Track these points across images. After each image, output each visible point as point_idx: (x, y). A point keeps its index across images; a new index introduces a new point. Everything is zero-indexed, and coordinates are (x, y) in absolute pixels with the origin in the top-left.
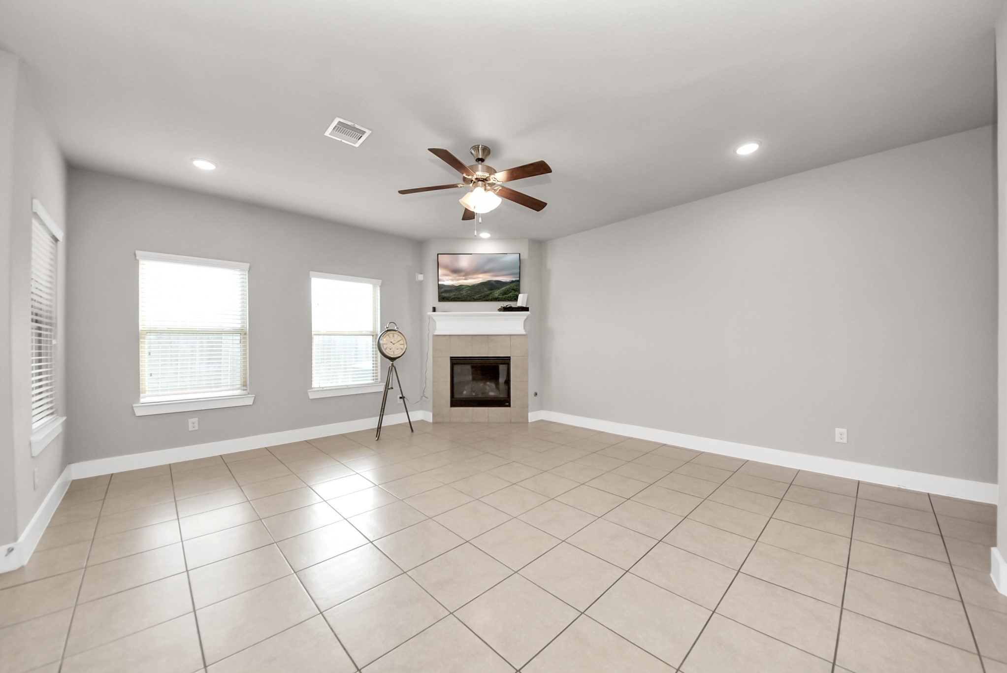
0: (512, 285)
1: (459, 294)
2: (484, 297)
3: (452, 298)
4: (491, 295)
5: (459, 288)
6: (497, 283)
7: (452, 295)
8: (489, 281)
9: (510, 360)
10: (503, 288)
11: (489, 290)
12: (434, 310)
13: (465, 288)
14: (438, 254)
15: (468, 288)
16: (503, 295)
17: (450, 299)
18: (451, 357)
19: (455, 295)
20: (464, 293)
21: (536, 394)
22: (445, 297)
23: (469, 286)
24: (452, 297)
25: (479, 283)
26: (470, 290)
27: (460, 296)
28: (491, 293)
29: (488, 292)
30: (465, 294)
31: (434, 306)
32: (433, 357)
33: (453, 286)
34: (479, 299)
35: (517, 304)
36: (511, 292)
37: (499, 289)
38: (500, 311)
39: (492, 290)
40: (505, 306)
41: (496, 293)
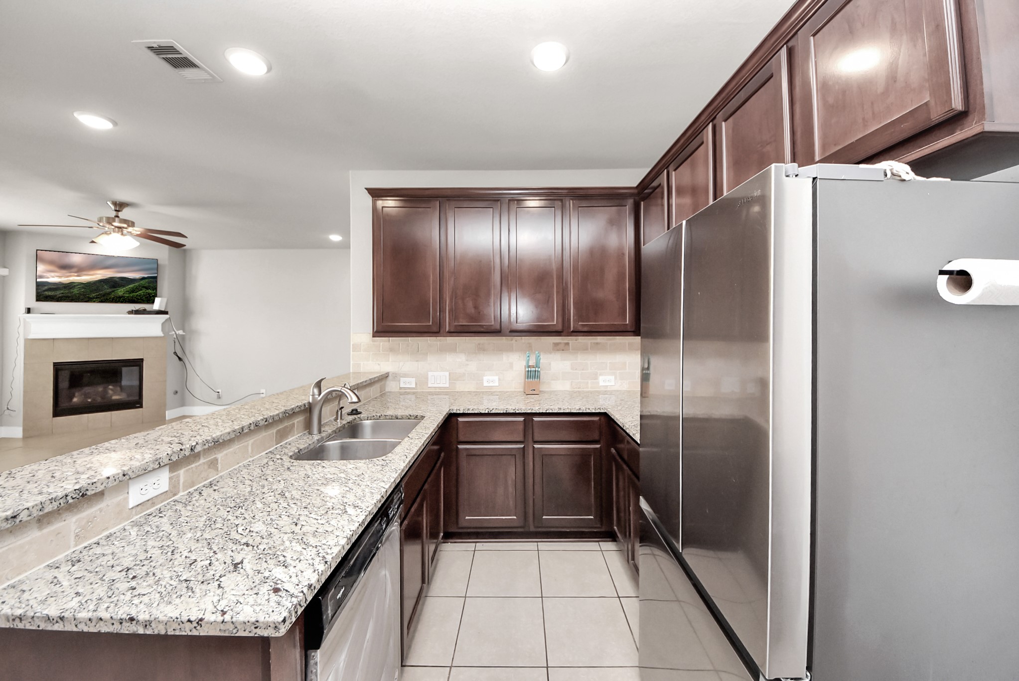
0: (142, 282)
1: (68, 293)
2: (104, 296)
4: (113, 294)
5: (70, 286)
6: (123, 281)
7: (58, 293)
8: (111, 278)
9: (143, 361)
10: (131, 286)
11: (111, 288)
12: (29, 311)
13: (77, 286)
14: (37, 250)
15: (82, 285)
16: (130, 293)
18: (54, 363)
19: (62, 293)
20: (75, 291)
21: (177, 392)
22: (48, 296)
23: (83, 283)
24: (58, 296)
25: (97, 279)
26: (85, 288)
27: (69, 295)
28: (113, 291)
29: (110, 290)
30: (78, 292)
31: (29, 307)
32: (24, 364)
33: (60, 284)
35: (153, 307)
36: (141, 290)
37: (124, 287)
38: (129, 314)
39: (115, 288)
40: (137, 309)
41: (120, 292)
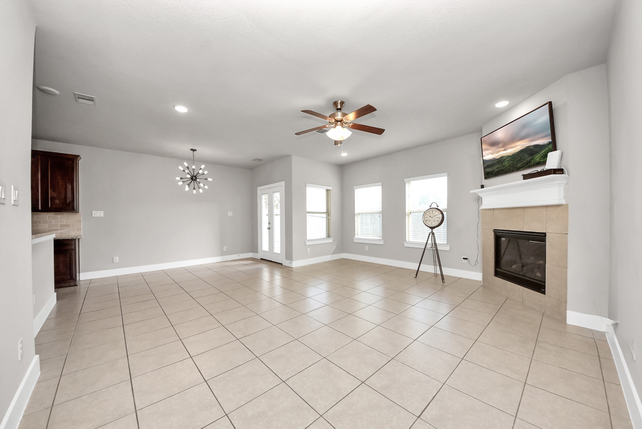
1: (501, 167)
2: (527, 164)
3: (497, 172)
4: (532, 161)
5: (500, 161)
6: (536, 148)
7: (495, 168)
8: (528, 148)
10: (543, 151)
12: (482, 187)
13: (506, 159)
15: (509, 158)
17: (494, 173)
18: (494, 230)
19: (498, 168)
20: (506, 164)
22: (489, 172)
23: (509, 156)
24: (495, 171)
25: (518, 151)
26: (512, 160)
27: (503, 168)
28: (532, 159)
29: (529, 158)
30: (508, 165)
31: (482, 183)
32: (483, 229)
34: (522, 167)
37: (539, 153)
39: (533, 155)
41: (537, 158)
